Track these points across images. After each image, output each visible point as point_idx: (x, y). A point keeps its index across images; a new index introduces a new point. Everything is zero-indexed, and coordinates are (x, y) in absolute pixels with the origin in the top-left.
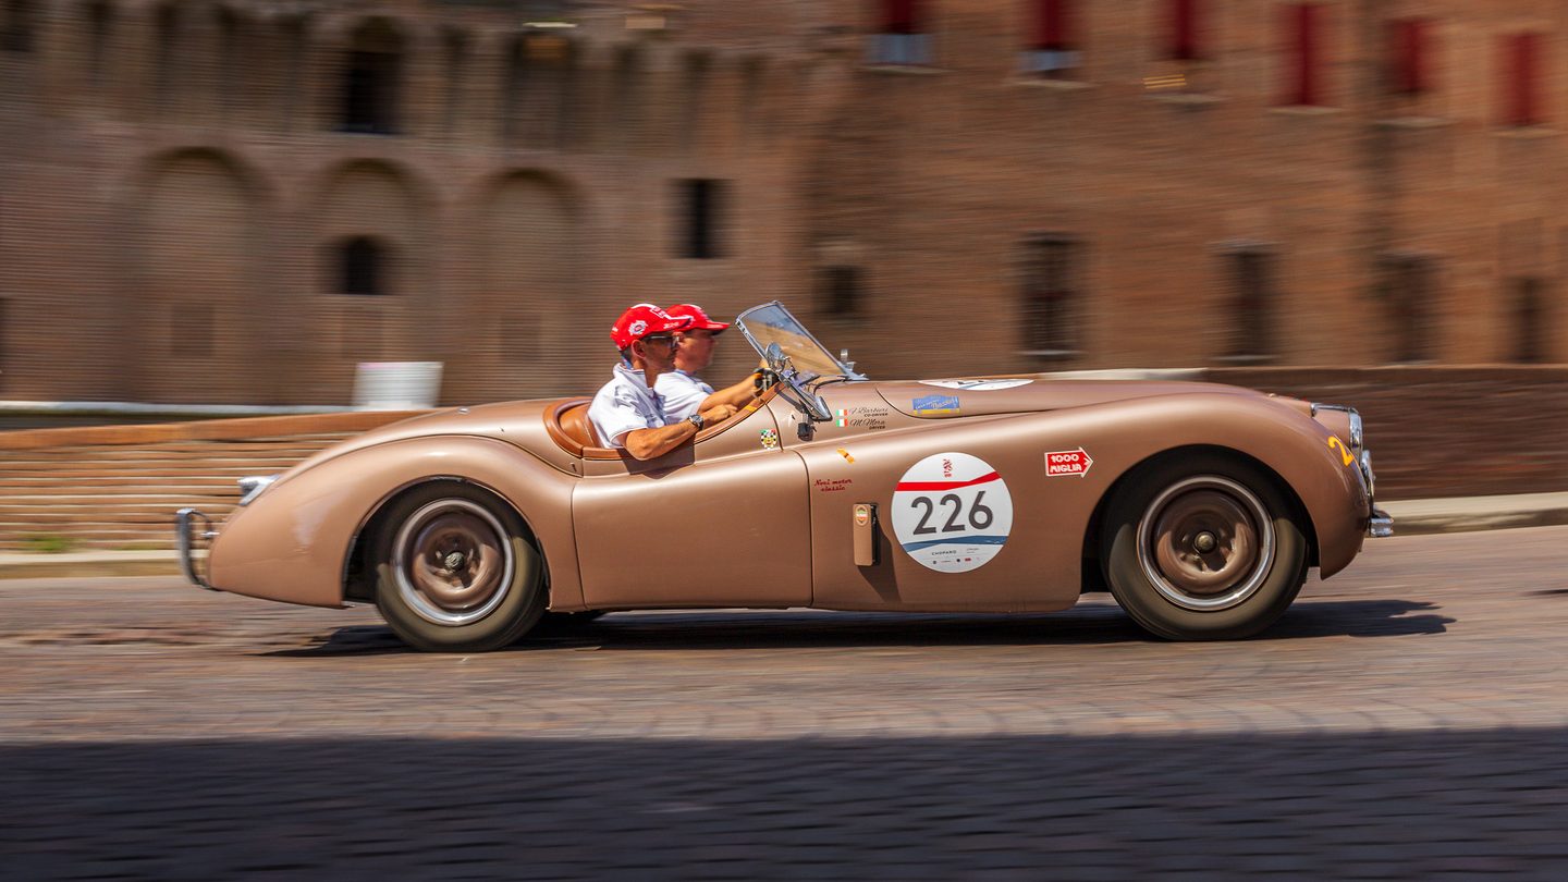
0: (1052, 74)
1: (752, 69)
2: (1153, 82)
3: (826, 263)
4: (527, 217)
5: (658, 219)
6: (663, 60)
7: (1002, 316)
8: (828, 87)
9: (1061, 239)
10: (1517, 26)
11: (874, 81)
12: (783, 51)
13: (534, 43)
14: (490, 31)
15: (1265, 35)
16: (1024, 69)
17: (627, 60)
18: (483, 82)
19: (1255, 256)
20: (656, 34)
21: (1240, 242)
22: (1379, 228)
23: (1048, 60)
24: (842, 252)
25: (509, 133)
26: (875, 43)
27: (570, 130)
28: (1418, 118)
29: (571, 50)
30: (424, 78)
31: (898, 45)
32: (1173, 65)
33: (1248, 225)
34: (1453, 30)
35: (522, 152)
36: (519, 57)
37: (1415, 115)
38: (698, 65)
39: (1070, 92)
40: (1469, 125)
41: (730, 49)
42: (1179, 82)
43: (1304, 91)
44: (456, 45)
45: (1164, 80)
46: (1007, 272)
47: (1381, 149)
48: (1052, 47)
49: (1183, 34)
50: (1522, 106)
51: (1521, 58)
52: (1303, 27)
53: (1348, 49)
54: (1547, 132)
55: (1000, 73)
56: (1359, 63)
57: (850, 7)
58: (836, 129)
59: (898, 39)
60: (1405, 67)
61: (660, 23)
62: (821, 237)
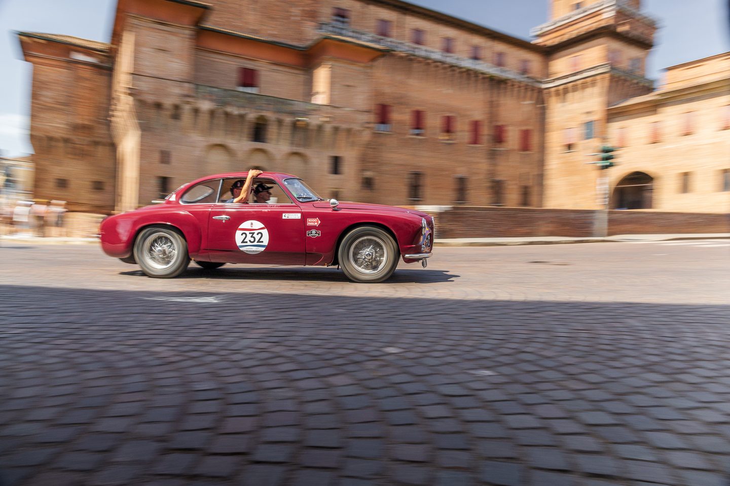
0: (418, 135)
1: (349, 131)
2: (441, 138)
3: (365, 176)
4: (296, 163)
5: (326, 165)
6: (328, 128)
7: (404, 190)
8: (366, 136)
9: (419, 173)
10: (524, 128)
11: (377, 135)
12: (356, 127)
13: (298, 123)
14: (288, 119)
15: (467, 127)
16: (410, 133)
17: (320, 128)
18: (286, 131)
19: (463, 178)
20: (327, 122)
21: (460, 175)
22: (492, 173)
23: (417, 131)
24: (368, 174)
25: (292, 144)
26: (376, 126)
27: (306, 143)
28: (502, 148)
29: (307, 125)
30: (272, 131)
31: (382, 126)
32: (445, 134)
33: (461, 172)
34: (510, 128)
35: (295, 148)
36: (295, 126)
37: (499, 147)
38: (336, 129)
39: (422, 139)
40: (513, 150)
41: (344, 126)
42: (447, 138)
43: (475, 140)
44: (280, 122)
45: (443, 137)
46: (406, 180)
47: (493, 155)
48: (418, 128)
49: (448, 127)
50: (525, 146)
51: (526, 136)
52: (476, 126)
53: (486, 132)
54: (531, 152)
55: (405, 134)
56: (488, 135)
57: (372, 117)
58: (368, 145)
59: (382, 125)
60: (499, 136)
61: (328, 119)
62: (363, 170)
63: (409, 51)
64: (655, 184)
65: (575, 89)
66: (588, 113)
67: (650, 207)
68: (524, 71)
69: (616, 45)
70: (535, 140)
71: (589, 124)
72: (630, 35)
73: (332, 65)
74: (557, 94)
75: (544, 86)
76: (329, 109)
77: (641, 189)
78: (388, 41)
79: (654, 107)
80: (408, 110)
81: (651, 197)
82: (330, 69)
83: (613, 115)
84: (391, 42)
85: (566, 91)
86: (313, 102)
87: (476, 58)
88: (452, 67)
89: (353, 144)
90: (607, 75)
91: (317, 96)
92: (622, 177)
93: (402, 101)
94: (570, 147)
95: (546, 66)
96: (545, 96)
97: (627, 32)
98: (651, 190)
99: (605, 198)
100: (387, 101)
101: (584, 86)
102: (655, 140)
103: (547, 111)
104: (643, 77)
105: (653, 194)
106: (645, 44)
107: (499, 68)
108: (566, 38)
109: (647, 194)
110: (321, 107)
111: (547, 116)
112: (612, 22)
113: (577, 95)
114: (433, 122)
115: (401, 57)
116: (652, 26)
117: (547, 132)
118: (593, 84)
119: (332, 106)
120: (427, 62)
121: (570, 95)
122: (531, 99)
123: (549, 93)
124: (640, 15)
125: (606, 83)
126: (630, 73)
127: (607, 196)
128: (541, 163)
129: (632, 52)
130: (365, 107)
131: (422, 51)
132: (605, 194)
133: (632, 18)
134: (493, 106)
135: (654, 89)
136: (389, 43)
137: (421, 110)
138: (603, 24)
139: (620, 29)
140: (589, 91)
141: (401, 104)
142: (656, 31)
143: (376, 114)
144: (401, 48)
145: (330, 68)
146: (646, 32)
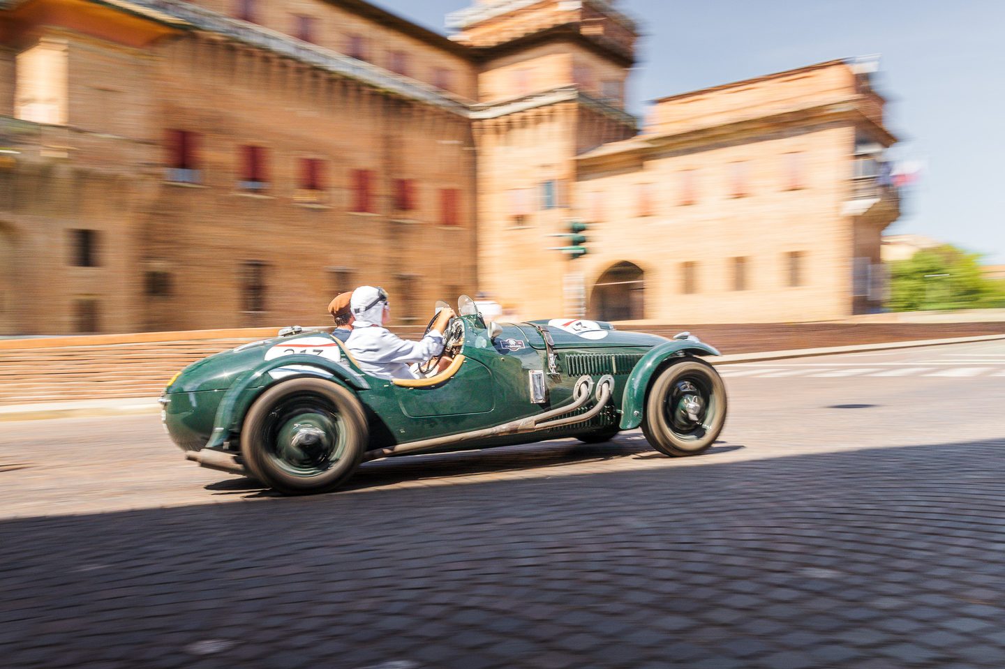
0: (256, 191)
1: (111, 180)
2: (298, 198)
3: (149, 270)
5: (61, 248)
7: (230, 294)
8: (149, 192)
9: (262, 263)
10: (446, 186)
11: (170, 189)
12: (127, 173)
15: (346, 181)
16: (239, 190)
17: (44, 174)
19: (344, 273)
20: (60, 160)
21: (338, 266)
22: (395, 264)
23: (250, 185)
24: (158, 265)
26: (168, 172)
27: (16, 203)
28: (410, 218)
29: (18, 164)
31: (181, 173)
32: (307, 191)
33: (341, 260)
34: (423, 185)
37: (406, 218)
38: (82, 177)
39: (266, 200)
40: (429, 224)
41: (100, 170)
42: (311, 198)
43: (363, 203)
45: (307, 197)
46: (235, 277)
47: (396, 231)
48: (254, 179)
49: (312, 177)
50: (449, 217)
51: (449, 199)
52: (362, 180)
53: (382, 190)
54: (458, 228)
55: (228, 189)
56: (386, 196)
57: (156, 155)
58: (157, 210)
59: (180, 171)
60: (403, 199)
61: (65, 155)
62: (149, 257)
63: (231, 32)
64: (648, 281)
65: (524, 123)
66: (544, 166)
67: (642, 317)
68: (442, 86)
69: (584, 57)
70: (464, 206)
71: (548, 184)
72: (600, 42)
73: (70, 46)
74: (497, 130)
75: (473, 115)
76: (66, 135)
77: (629, 288)
78: (186, 9)
79: (640, 159)
80: (230, 144)
81: (642, 301)
82: (66, 54)
83: (584, 170)
84: (194, 12)
85: (510, 125)
86: (23, 117)
87: (357, 56)
88: (316, 71)
89: (121, 206)
90: (574, 105)
91: (32, 106)
92: (603, 271)
93: (220, 127)
94: (520, 219)
95: (475, 83)
96: (476, 132)
97: (597, 37)
98: (641, 289)
99: (580, 307)
100: (188, 124)
101: (538, 119)
102: (645, 212)
103: (480, 158)
104: (621, 111)
105: (645, 296)
106: (623, 58)
107: (401, 79)
108: (506, 37)
109: (636, 296)
110: (42, 128)
111: (481, 166)
112: (576, 18)
113: (528, 133)
114: (284, 168)
115: (212, 43)
116: (631, 31)
117: (482, 194)
118: (552, 116)
119: (73, 128)
120: (266, 56)
121: (517, 133)
122: (453, 137)
123: (482, 128)
124: (612, 10)
125: (573, 118)
126: (602, 104)
127: (582, 303)
128: (475, 246)
129: (605, 71)
130: (142, 134)
131: (255, 34)
132: (580, 300)
133: (604, 16)
134: (389, 144)
135: (639, 131)
136: (191, 15)
137: (259, 145)
138: (562, 20)
139: (586, 31)
140: (545, 128)
141: (217, 131)
142: (638, 39)
143: (169, 148)
144: (210, 24)
145: (65, 51)
146: (626, 39)
